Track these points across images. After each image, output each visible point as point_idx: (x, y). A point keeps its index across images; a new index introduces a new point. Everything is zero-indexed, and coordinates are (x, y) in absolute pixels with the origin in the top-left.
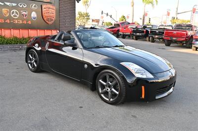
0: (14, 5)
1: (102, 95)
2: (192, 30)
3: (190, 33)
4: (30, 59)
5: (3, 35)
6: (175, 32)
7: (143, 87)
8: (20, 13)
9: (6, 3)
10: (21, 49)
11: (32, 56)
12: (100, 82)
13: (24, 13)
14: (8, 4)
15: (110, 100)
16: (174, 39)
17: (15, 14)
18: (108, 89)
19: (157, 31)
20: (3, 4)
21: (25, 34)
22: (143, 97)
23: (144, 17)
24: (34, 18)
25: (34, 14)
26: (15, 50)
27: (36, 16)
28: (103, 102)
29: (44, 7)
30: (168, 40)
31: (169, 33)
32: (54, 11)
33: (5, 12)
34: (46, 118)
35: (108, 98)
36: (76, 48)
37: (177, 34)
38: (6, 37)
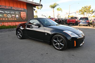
0: (9, 12)
1: (55, 47)
2: (77, 19)
3: (76, 20)
4: (19, 34)
5: (5, 25)
6: (71, 20)
7: (75, 41)
8: (11, 16)
9: (5, 12)
10: (13, 30)
11: (19, 32)
12: (54, 41)
13: (13, 15)
14: (6, 12)
15: (59, 48)
16: (71, 22)
17: (9, 16)
18: (58, 44)
19: (64, 20)
20: (4, 12)
21: (14, 24)
22: (75, 46)
23: (58, 16)
24: (18, 17)
25: (17, 16)
26: (10, 31)
27: (18, 16)
28: (56, 50)
29: (21, 13)
30: (69, 23)
31: (69, 21)
32: (25, 14)
33: (5, 15)
34: (32, 61)
35: (58, 48)
36: (40, 27)
37: (72, 20)
38: (6, 26)
